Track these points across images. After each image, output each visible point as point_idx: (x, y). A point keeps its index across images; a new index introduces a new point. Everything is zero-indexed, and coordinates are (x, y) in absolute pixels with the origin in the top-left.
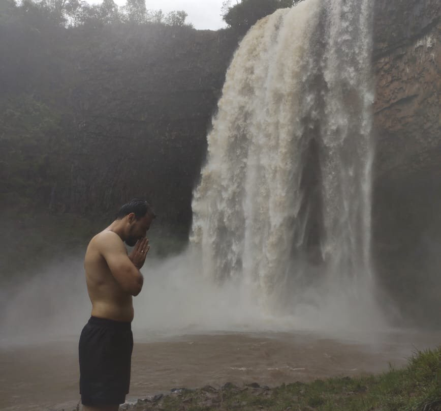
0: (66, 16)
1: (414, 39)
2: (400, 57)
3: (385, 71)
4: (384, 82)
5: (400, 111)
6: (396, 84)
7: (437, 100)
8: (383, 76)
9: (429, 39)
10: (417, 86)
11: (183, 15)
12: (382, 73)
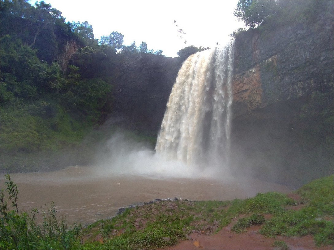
0: (117, 49)
1: (249, 68)
2: (243, 74)
3: (238, 79)
4: (237, 83)
5: (242, 94)
6: (241, 84)
7: (256, 92)
8: (237, 80)
9: (254, 69)
10: (249, 86)
11: (161, 51)
12: (237, 79)
